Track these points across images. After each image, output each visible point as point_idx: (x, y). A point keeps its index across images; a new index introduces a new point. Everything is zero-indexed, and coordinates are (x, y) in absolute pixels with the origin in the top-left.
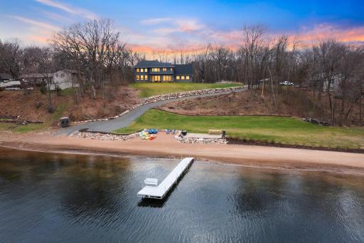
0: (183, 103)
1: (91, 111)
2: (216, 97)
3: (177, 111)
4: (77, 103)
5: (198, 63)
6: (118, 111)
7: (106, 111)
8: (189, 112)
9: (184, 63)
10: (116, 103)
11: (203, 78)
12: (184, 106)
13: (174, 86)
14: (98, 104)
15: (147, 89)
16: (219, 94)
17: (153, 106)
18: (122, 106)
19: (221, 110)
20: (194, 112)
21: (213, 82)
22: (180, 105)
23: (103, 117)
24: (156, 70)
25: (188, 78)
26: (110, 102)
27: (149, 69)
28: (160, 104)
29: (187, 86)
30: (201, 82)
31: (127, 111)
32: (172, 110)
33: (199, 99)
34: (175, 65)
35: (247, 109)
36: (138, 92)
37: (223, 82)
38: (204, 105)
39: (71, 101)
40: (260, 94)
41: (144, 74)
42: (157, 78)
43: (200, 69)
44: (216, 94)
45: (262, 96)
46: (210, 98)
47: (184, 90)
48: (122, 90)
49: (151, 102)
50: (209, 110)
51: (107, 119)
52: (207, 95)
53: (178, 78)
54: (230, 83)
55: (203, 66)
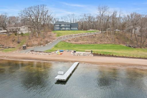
0: (74, 39)
1: (36, 43)
2: (88, 36)
3: (72, 42)
4: (30, 39)
5: (80, 22)
6: (47, 42)
7: (42, 42)
8: (77, 42)
9: (75, 22)
10: (46, 39)
11: (82, 28)
12: (75, 40)
13: (70, 32)
14: (39, 39)
15: (59, 33)
16: (89, 35)
17: (61, 40)
18: (49, 40)
19: (90, 42)
20: (79, 42)
21: (86, 30)
22: (73, 40)
23: (40, 45)
24: (63, 25)
25: (76, 28)
26: (44, 38)
27: (60, 25)
28: (64, 39)
29: (76, 32)
30: (82, 30)
31: (51, 42)
32: (70, 42)
33: (81, 37)
34: (71, 23)
35: (101, 41)
36: (56, 34)
37: (91, 30)
38: (83, 40)
39: (28, 38)
40: (106, 35)
41: (58, 27)
42: (63, 28)
43: (81, 25)
44: (88, 35)
45: (107, 36)
46: (85, 37)
47: (75, 33)
48: (49, 33)
49: (61, 38)
50: (85, 42)
51: (42, 46)
52: (84, 35)
53: (72, 28)
54: (94, 30)
55: (82, 24)
